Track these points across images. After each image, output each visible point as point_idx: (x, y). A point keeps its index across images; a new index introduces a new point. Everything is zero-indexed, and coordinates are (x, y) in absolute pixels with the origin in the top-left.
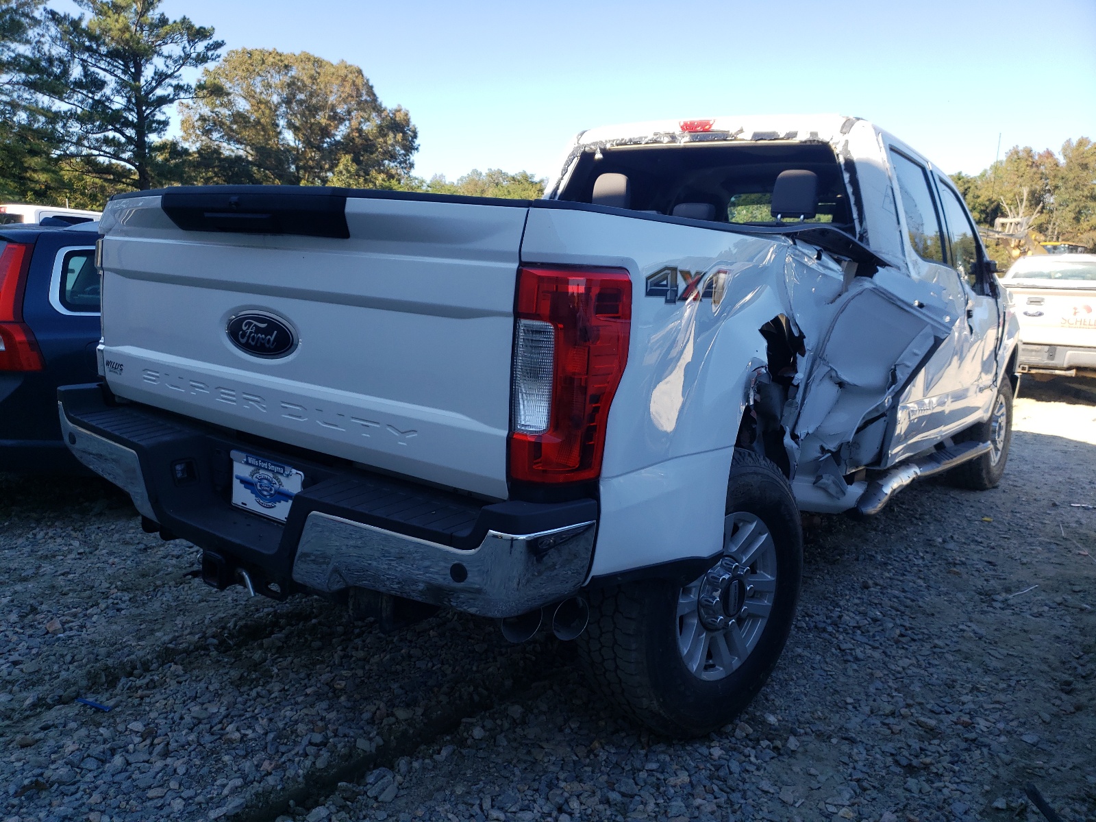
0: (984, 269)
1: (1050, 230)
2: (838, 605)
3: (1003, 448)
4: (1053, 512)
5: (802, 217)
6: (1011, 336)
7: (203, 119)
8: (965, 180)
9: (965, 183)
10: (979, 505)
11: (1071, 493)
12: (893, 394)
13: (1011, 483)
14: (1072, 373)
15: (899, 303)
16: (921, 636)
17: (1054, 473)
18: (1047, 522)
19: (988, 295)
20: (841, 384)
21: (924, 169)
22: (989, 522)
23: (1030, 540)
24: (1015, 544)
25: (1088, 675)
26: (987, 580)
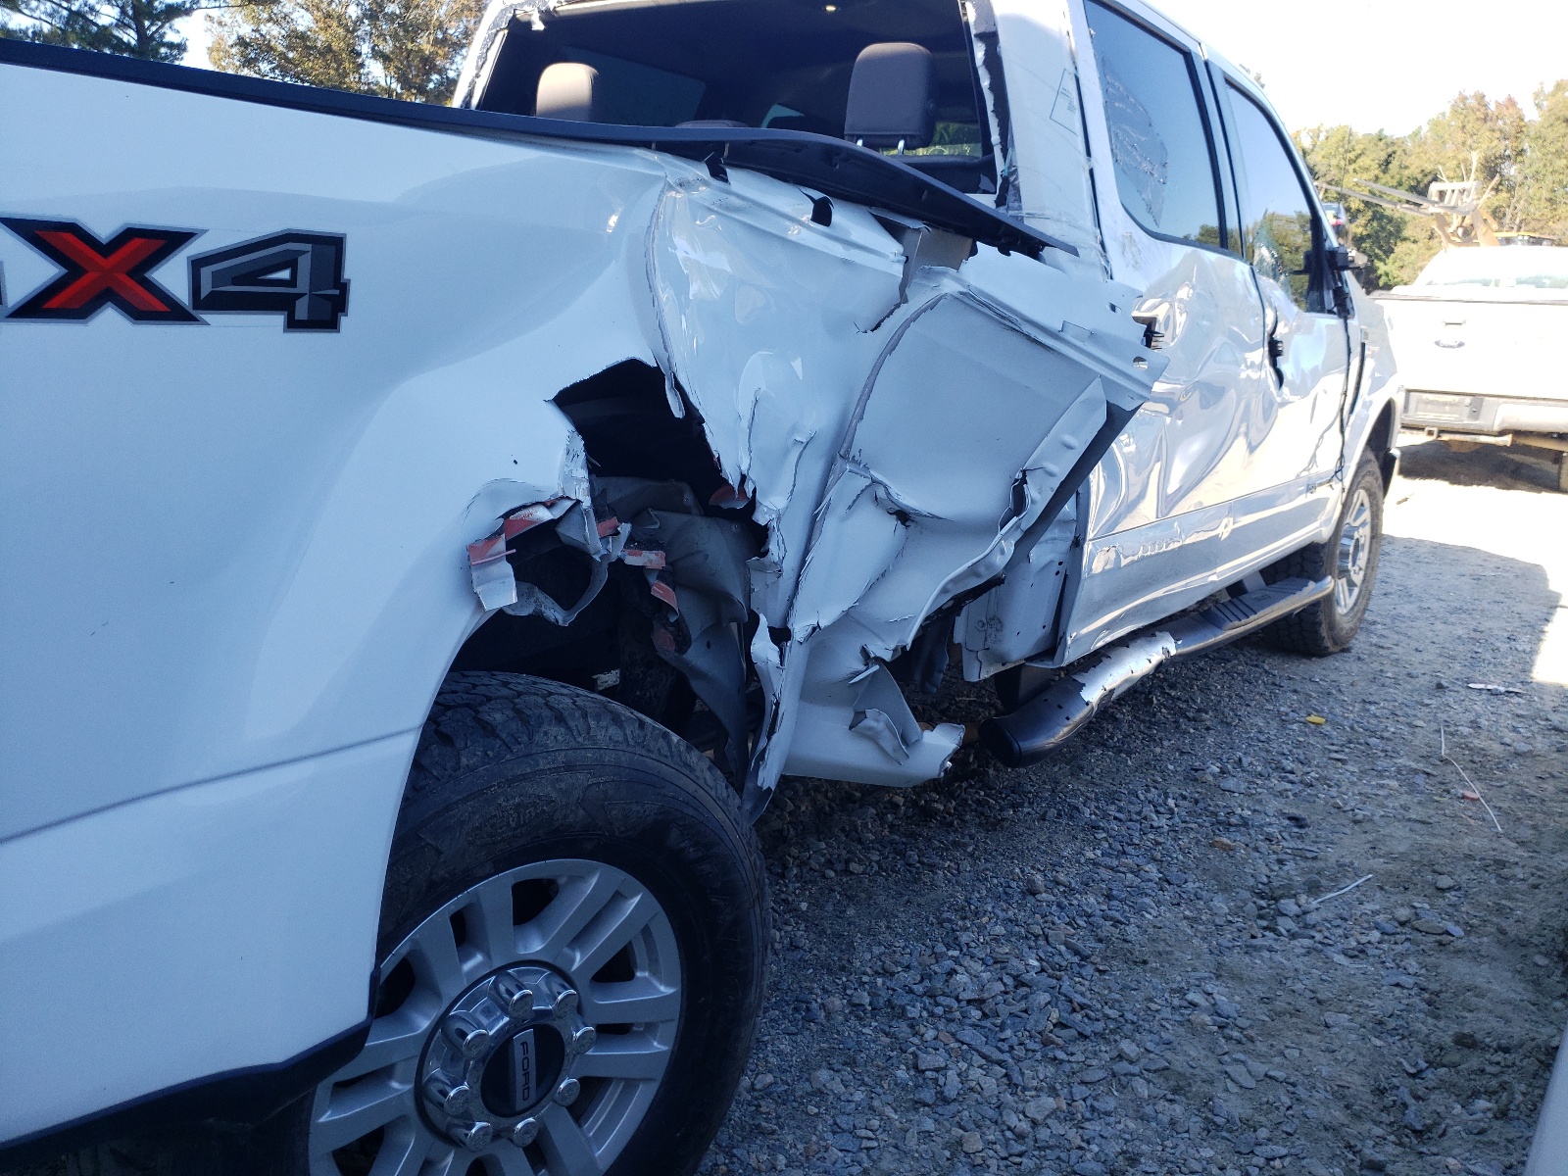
0: (1325, 263)
1: (1508, 216)
2: (955, 943)
3: (1364, 580)
4: (1434, 702)
5: (901, 144)
6: (1378, 384)
7: (242, 42)
8: (1389, 141)
9: (1387, 145)
10: (1309, 687)
11: (1475, 660)
12: (1018, 535)
13: (1375, 640)
14: (1507, 440)
15: (1027, 329)
16: (1099, 1026)
17: (1452, 619)
18: (1420, 723)
19: (1330, 312)
20: (903, 516)
21: (1188, 56)
22: (1318, 724)
23: (1381, 764)
24: (1352, 773)
25: (1428, 1129)
26: (1280, 862)
